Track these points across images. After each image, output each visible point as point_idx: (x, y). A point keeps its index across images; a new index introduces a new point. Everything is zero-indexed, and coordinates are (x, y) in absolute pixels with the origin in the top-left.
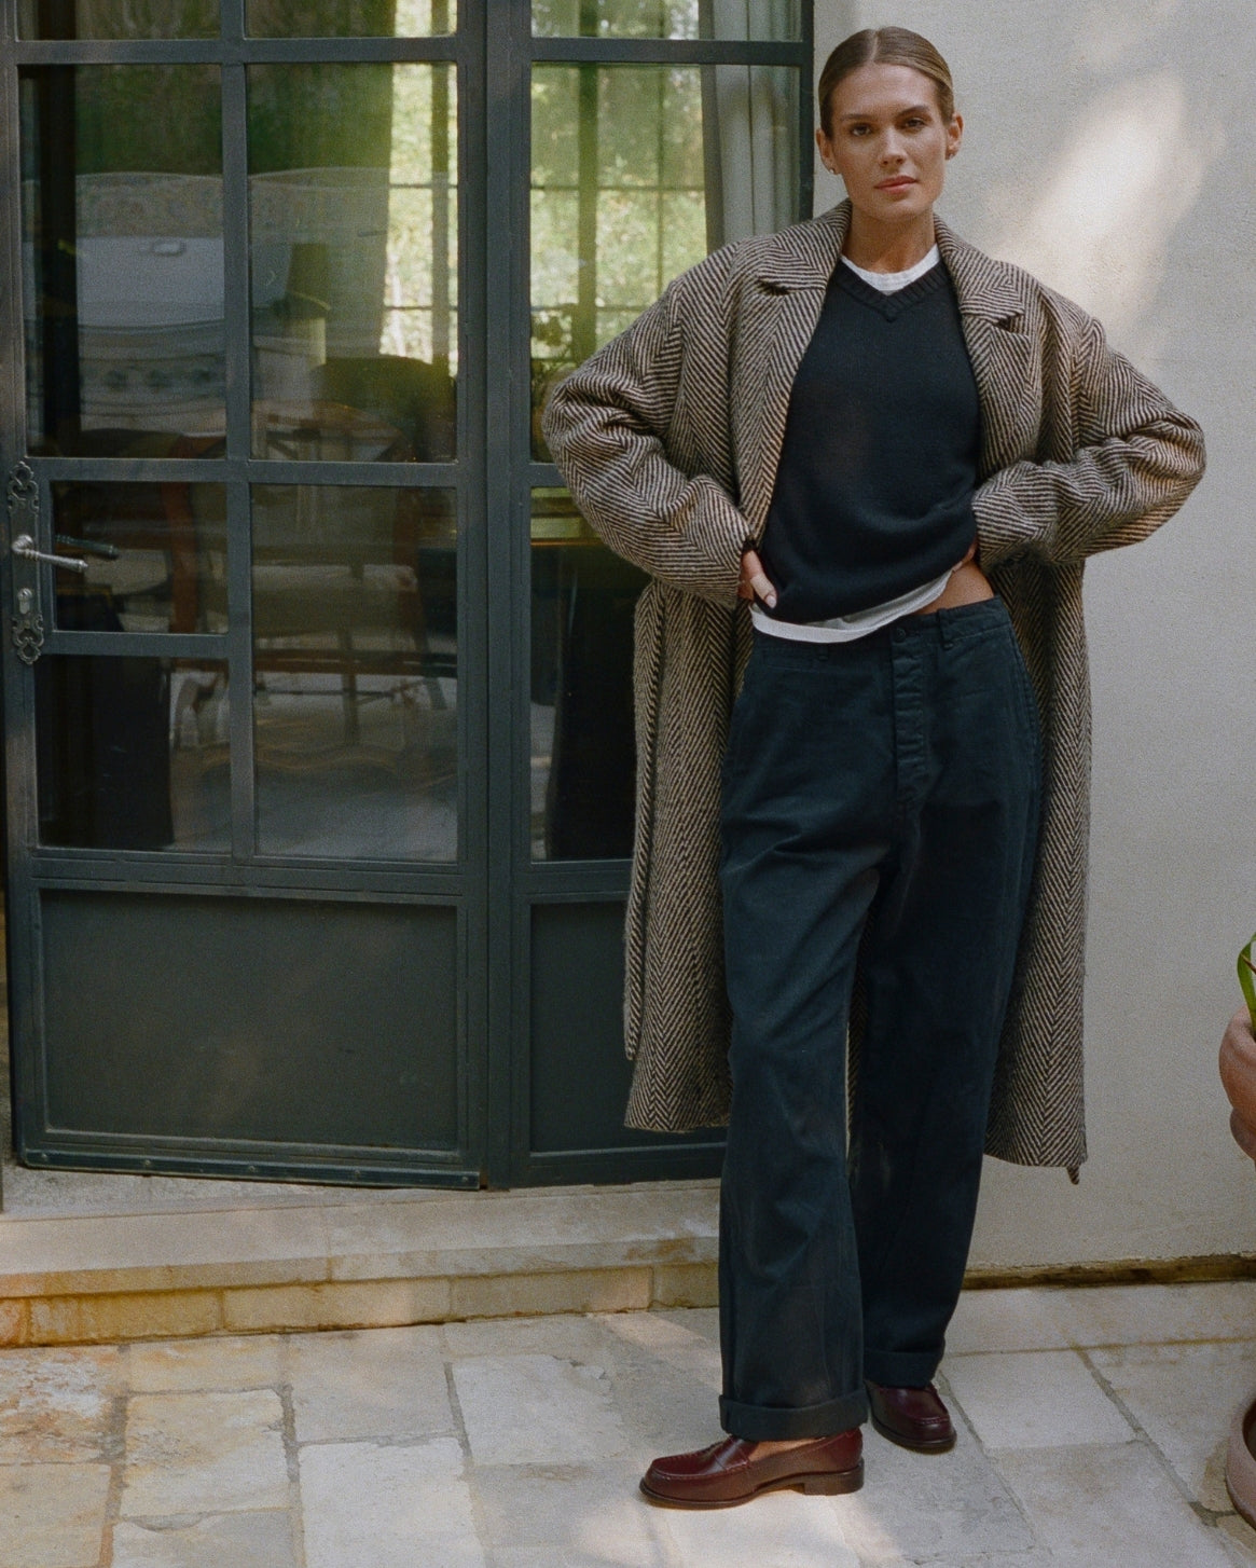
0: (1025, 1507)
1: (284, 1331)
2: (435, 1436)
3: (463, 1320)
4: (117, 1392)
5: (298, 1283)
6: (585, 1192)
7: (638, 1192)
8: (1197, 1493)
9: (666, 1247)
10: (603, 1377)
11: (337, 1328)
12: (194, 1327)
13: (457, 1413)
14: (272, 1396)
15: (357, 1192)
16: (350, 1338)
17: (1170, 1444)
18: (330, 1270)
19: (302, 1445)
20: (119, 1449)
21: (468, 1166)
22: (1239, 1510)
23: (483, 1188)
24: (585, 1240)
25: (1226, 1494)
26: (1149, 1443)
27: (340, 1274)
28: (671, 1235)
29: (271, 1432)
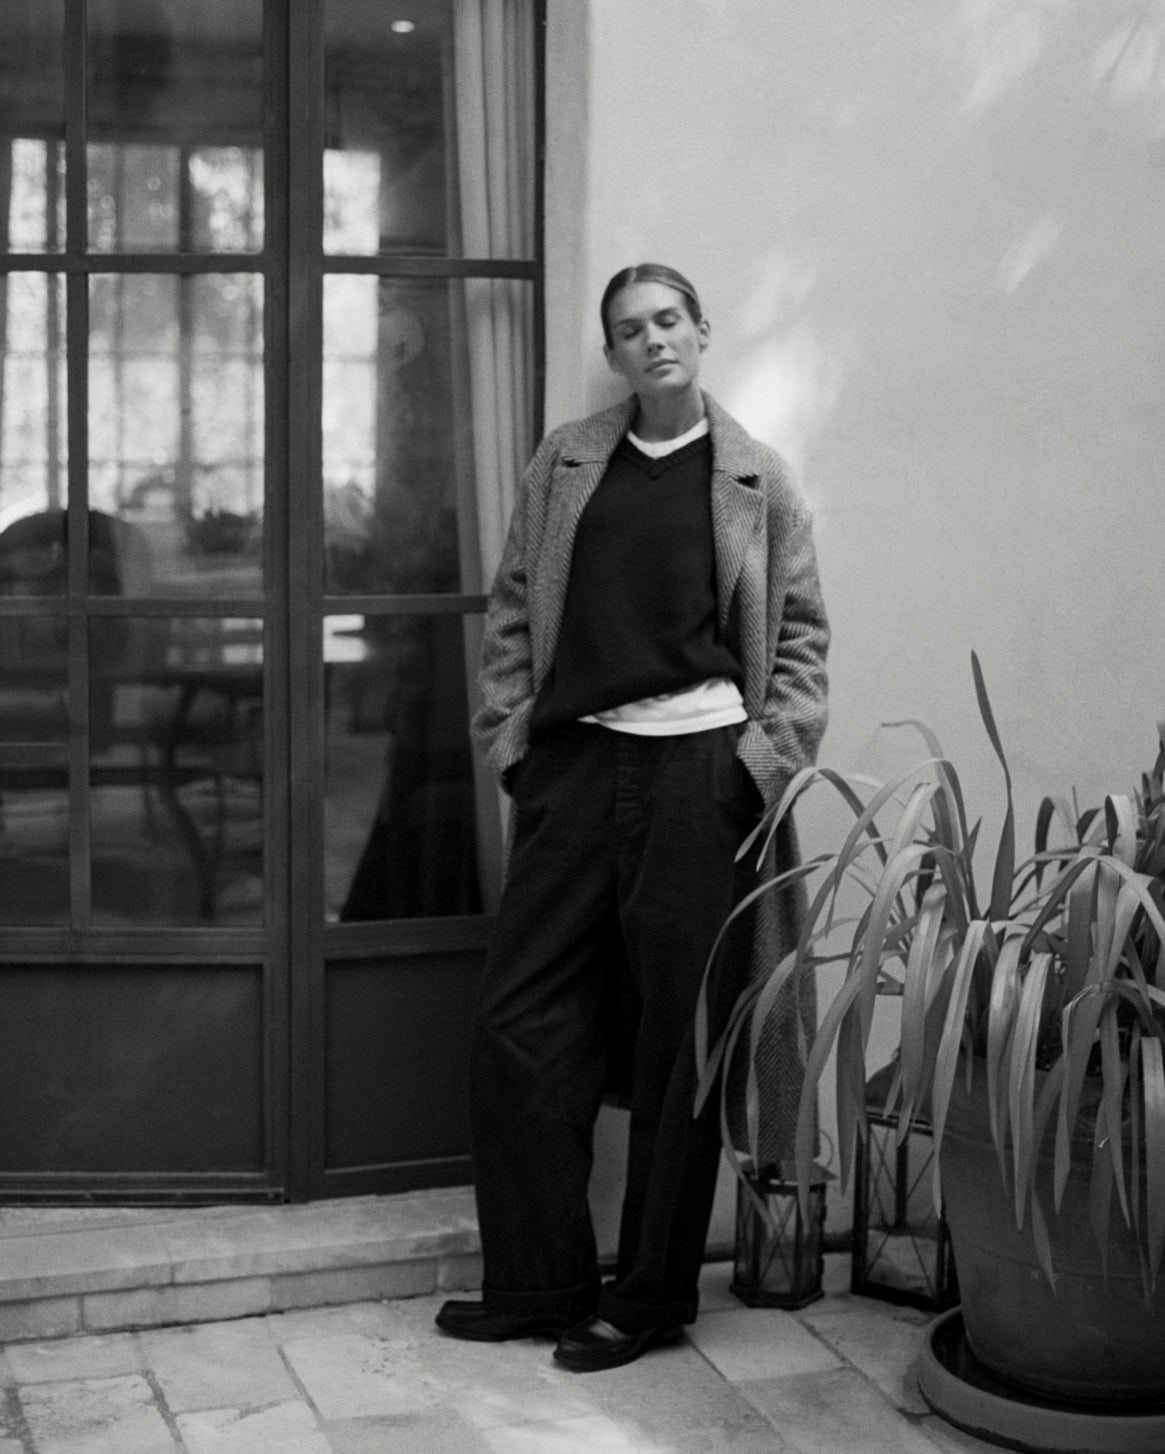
0: (770, 1419)
1: (134, 1329)
2: (285, 1400)
3: (281, 1312)
4: (7, 1385)
5: (145, 1287)
6: (371, 1201)
7: (415, 1199)
8: (900, 1401)
9: (446, 1240)
10: (409, 1348)
11: (177, 1324)
12: (59, 1329)
13: (298, 1383)
14: (140, 1379)
15: (182, 1212)
16: (191, 1331)
17: (872, 1369)
18: (172, 1274)
19: (176, 1415)
20: (23, 1427)
21: (273, 1185)
22: (935, 1411)
23: (287, 1201)
24: (381, 1238)
25: (922, 1402)
26: (855, 1369)
27: (180, 1277)
28: (449, 1230)
29: (148, 1407)
